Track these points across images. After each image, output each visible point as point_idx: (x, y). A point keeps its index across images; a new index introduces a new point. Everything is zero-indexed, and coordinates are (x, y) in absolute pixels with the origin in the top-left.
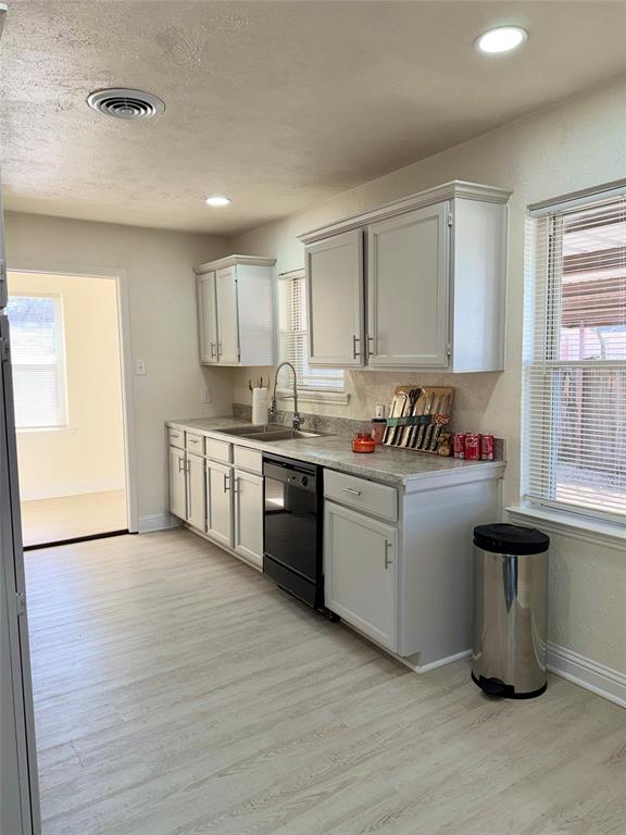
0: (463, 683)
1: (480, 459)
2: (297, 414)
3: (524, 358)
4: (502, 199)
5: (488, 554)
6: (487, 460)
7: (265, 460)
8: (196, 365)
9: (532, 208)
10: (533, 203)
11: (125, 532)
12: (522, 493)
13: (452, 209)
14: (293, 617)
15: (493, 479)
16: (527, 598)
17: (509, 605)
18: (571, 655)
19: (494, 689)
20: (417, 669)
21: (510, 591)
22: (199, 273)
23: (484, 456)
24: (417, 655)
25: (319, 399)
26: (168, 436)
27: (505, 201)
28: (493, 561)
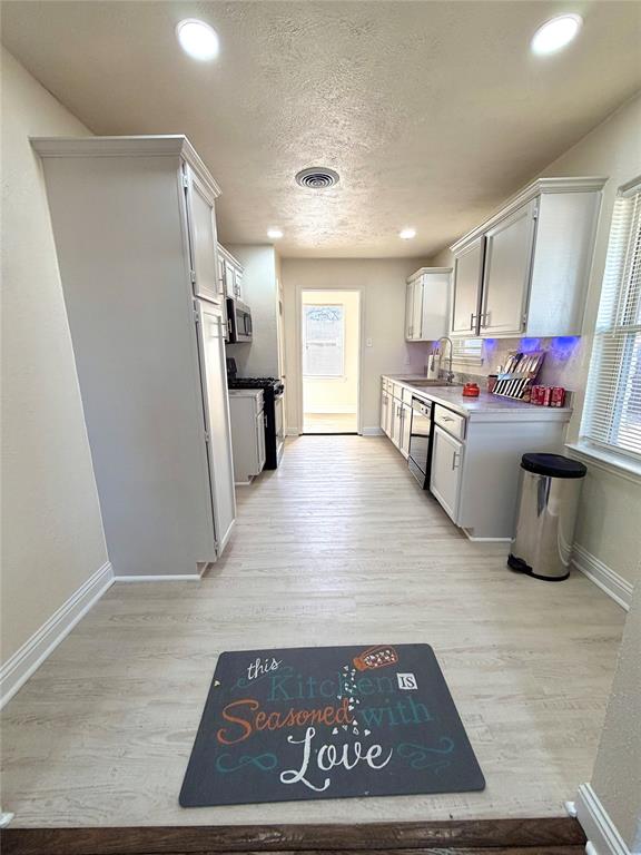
0: (500, 556)
1: (549, 406)
2: (451, 372)
3: (598, 326)
4: (599, 186)
5: (527, 474)
6: (555, 406)
7: (413, 398)
8: (403, 342)
9: (624, 188)
10: (624, 183)
11: (356, 434)
12: (581, 434)
13: (538, 205)
14: (414, 491)
15: (558, 422)
16: (557, 509)
17: (539, 512)
18: (598, 564)
19: (518, 565)
20: (471, 538)
21: (542, 500)
22: (408, 283)
23: (553, 404)
24: (472, 529)
25: (466, 362)
26: (382, 383)
27: (600, 188)
28: (531, 479)
